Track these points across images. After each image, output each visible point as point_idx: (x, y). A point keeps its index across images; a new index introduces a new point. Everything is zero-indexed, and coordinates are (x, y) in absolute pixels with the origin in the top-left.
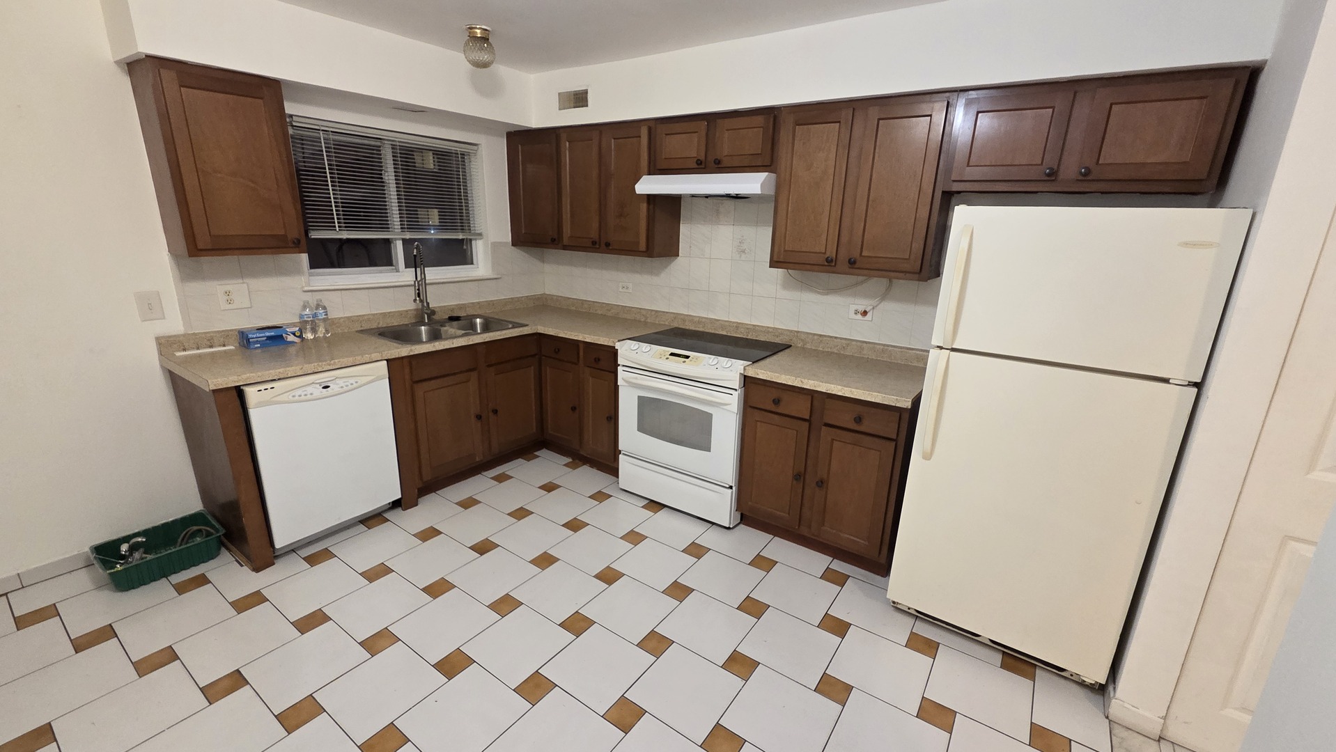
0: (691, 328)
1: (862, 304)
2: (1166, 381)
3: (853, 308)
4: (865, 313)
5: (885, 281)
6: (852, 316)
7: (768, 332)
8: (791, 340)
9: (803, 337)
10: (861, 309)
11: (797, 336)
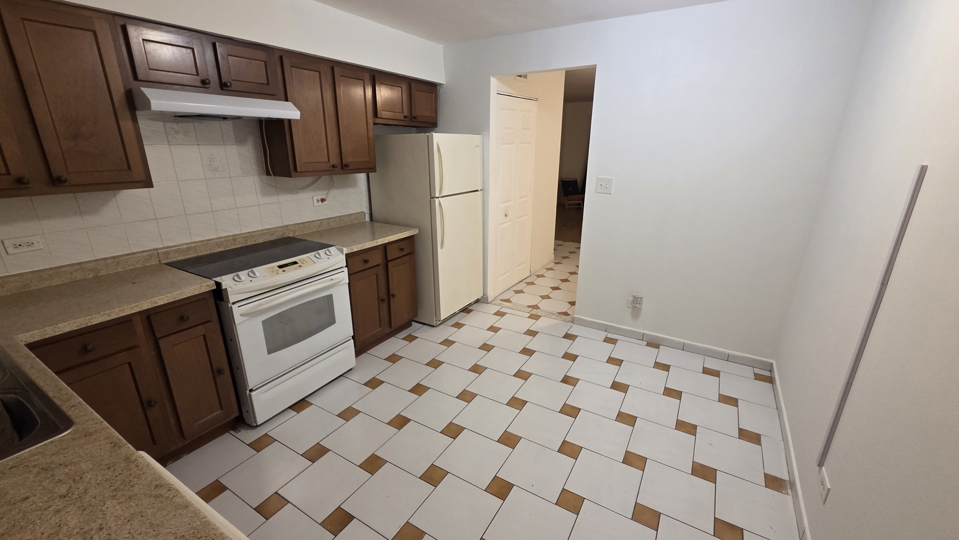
0: (179, 259)
1: (321, 195)
2: (477, 191)
3: (315, 199)
4: (323, 200)
5: (327, 177)
6: (316, 204)
7: (265, 234)
8: (284, 233)
9: (292, 228)
10: (320, 198)
11: (288, 229)
